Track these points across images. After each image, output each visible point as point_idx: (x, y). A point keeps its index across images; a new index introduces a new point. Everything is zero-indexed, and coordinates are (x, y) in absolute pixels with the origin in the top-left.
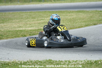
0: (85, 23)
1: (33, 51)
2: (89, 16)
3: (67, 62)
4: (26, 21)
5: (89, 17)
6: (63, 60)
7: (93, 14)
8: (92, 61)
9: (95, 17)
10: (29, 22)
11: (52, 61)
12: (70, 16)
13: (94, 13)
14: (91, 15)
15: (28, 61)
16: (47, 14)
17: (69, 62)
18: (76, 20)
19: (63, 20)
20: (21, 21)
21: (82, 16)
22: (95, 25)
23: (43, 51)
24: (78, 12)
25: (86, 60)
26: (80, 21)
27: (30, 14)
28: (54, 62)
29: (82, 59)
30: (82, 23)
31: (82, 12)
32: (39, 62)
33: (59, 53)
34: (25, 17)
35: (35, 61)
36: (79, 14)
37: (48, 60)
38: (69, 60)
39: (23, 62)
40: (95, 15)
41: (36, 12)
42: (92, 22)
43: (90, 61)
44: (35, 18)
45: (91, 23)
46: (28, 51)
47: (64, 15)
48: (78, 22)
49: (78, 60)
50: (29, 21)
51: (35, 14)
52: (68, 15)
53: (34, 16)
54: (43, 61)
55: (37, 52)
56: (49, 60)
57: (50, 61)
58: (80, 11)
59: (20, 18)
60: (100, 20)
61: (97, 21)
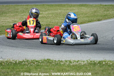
0: (88, 19)
1: (29, 50)
2: (92, 11)
3: (68, 62)
4: (21, 15)
5: (92, 12)
6: (63, 60)
7: (97, 8)
8: (96, 62)
9: (100, 11)
10: (25, 16)
11: (51, 60)
12: (71, 10)
14: (95, 9)
15: (23, 60)
16: (45, 7)
17: (70, 62)
18: (78, 15)
19: (64, 15)
20: (16, 15)
21: (85, 10)
22: (99, 20)
23: (41, 50)
24: (80, 6)
25: (88, 61)
26: (83, 16)
27: (27, 7)
28: (53, 62)
29: (85, 59)
30: (85, 19)
31: (84, 6)
32: (36, 61)
33: (58, 52)
34: (21, 11)
35: (31, 60)
36: (81, 8)
37: (46, 59)
38: (70, 60)
39: (18, 61)
40: (99, 10)
41: (33, 5)
42: (95, 17)
43: (94, 61)
45: (95, 19)
46: (24, 49)
47: (65, 9)
48: (80, 17)
49: (80, 60)
52: (69, 9)
54: (40, 61)
55: (34, 50)
56: (48, 59)
57: (49, 61)
59: (15, 12)
60: (105, 16)
61: (102, 16)
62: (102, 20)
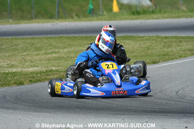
1: (35, 113)
2: (143, 46)
4: (23, 55)
5: (143, 49)
7: (152, 43)
9: (156, 48)
10: (30, 57)
13: (153, 40)
14: (148, 44)
16: (64, 41)
20: (14, 55)
22: (154, 63)
24: (122, 39)
27: (32, 41)
31: (130, 40)
34: (22, 48)
40: (155, 45)
41: (44, 38)
42: (148, 57)
44: (40, 50)
45: (148, 61)
46: (26, 112)
50: (29, 55)
51: (40, 43)
53: (38, 45)
55: (43, 114)
58: (127, 36)
59: (12, 49)
60: (164, 55)
61: (159, 56)
62: (159, 62)
